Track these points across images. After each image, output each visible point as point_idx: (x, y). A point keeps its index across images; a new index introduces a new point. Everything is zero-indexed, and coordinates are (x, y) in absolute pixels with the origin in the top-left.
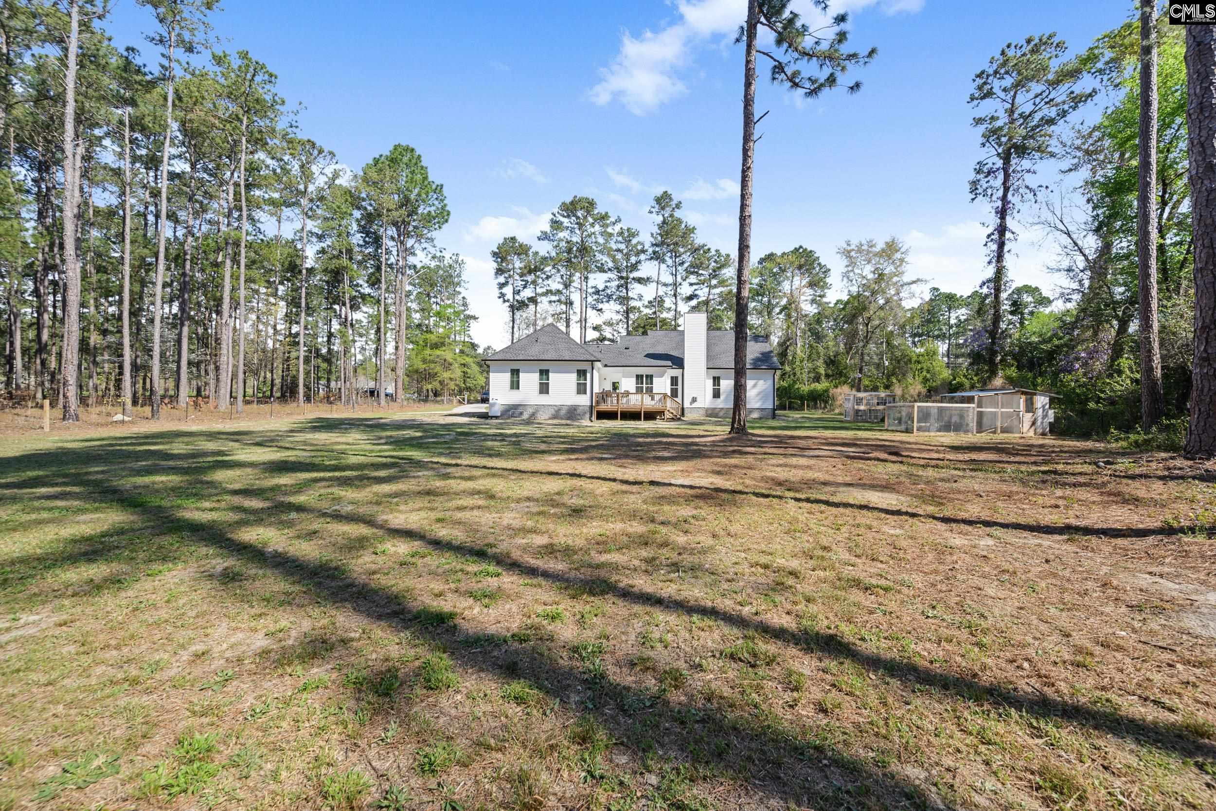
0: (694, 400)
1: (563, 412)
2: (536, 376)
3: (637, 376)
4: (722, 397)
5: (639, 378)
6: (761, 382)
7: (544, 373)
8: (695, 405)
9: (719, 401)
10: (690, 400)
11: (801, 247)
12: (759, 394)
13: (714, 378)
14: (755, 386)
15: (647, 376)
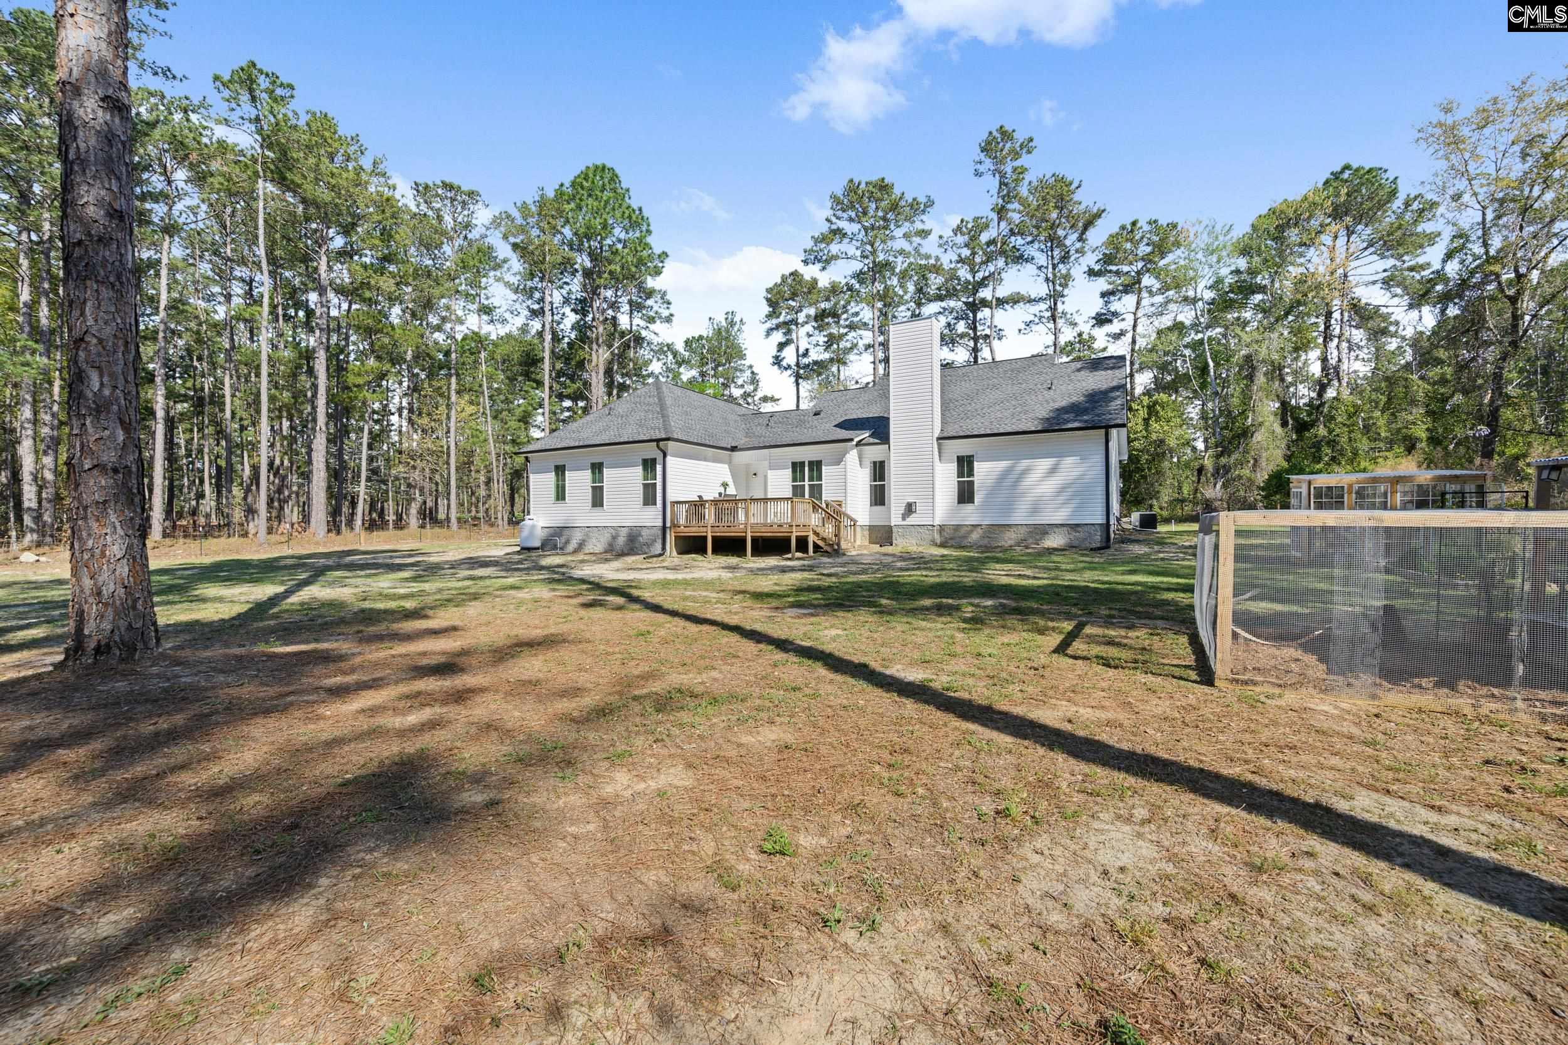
0: (910, 509)
1: (621, 540)
2: (587, 474)
3: (794, 465)
4: (978, 498)
5: (797, 467)
6: (1069, 461)
7: (597, 468)
8: (912, 520)
9: (969, 507)
10: (902, 510)
11: (1347, 167)
12: (1062, 490)
13: (960, 460)
14: (1053, 470)
15: (811, 463)
